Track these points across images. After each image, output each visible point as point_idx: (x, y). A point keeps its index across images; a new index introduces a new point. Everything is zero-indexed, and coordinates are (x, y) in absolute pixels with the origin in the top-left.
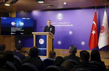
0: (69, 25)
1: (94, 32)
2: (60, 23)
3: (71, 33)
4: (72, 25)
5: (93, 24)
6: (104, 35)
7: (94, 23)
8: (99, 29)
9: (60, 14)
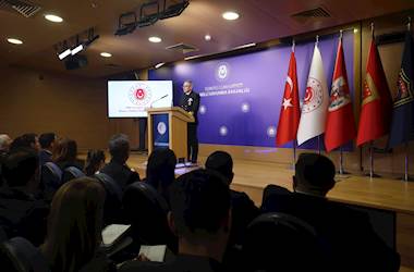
0: (240, 91)
1: (287, 103)
2: (225, 87)
3: (245, 108)
4: (247, 90)
5: (287, 83)
6: (311, 108)
7: (289, 80)
8: (296, 95)
9: (224, 67)
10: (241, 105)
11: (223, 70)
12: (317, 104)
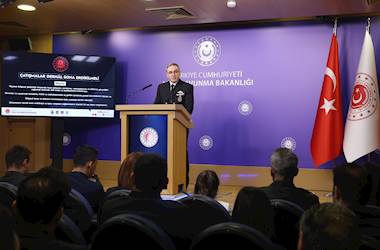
0: (238, 83)
1: (328, 106)
4: (249, 82)
5: (326, 76)
6: (365, 114)
7: (330, 73)
8: (344, 94)
9: (210, 44)
10: (237, 104)
11: (206, 48)
12: (372, 109)
